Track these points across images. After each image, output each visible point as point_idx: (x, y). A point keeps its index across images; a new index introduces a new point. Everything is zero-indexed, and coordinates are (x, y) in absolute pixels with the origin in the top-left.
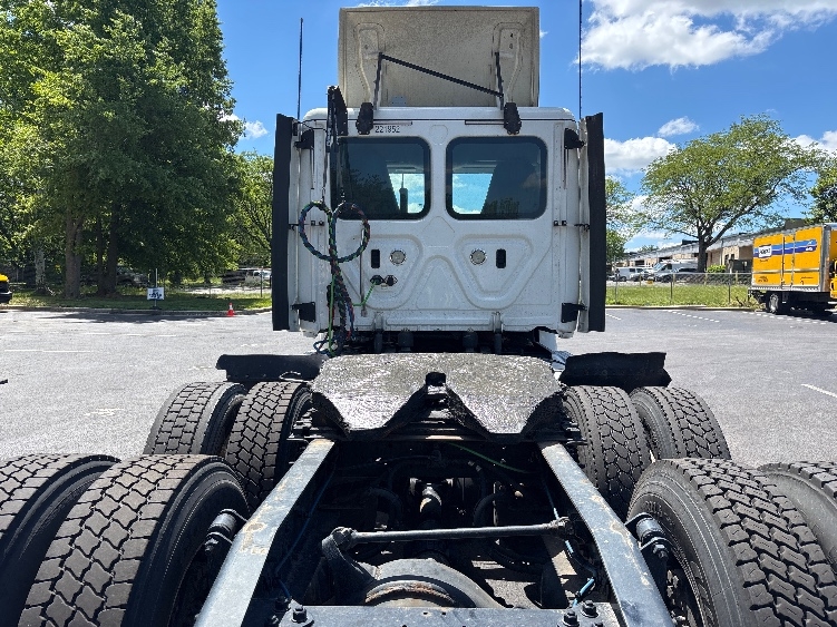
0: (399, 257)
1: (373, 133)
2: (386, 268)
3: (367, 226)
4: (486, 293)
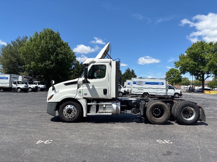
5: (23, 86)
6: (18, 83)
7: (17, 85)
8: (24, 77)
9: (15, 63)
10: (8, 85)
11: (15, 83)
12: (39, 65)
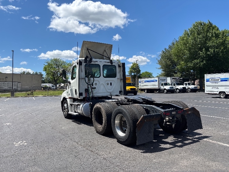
0: (96, 84)
1: (92, 63)
2: (94, 86)
3: (94, 79)
4: (109, 90)
5: (168, 87)
6: (166, 84)
7: (163, 87)
8: (173, 79)
9: (170, 65)
10: (157, 87)
11: (162, 85)
12: (188, 64)
